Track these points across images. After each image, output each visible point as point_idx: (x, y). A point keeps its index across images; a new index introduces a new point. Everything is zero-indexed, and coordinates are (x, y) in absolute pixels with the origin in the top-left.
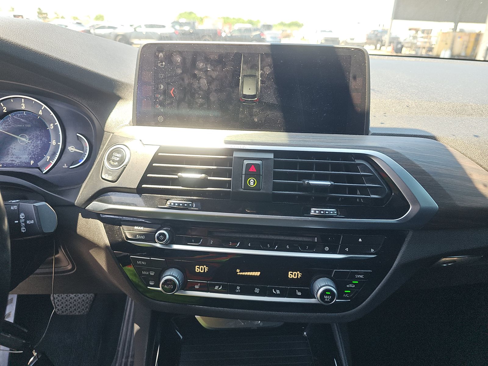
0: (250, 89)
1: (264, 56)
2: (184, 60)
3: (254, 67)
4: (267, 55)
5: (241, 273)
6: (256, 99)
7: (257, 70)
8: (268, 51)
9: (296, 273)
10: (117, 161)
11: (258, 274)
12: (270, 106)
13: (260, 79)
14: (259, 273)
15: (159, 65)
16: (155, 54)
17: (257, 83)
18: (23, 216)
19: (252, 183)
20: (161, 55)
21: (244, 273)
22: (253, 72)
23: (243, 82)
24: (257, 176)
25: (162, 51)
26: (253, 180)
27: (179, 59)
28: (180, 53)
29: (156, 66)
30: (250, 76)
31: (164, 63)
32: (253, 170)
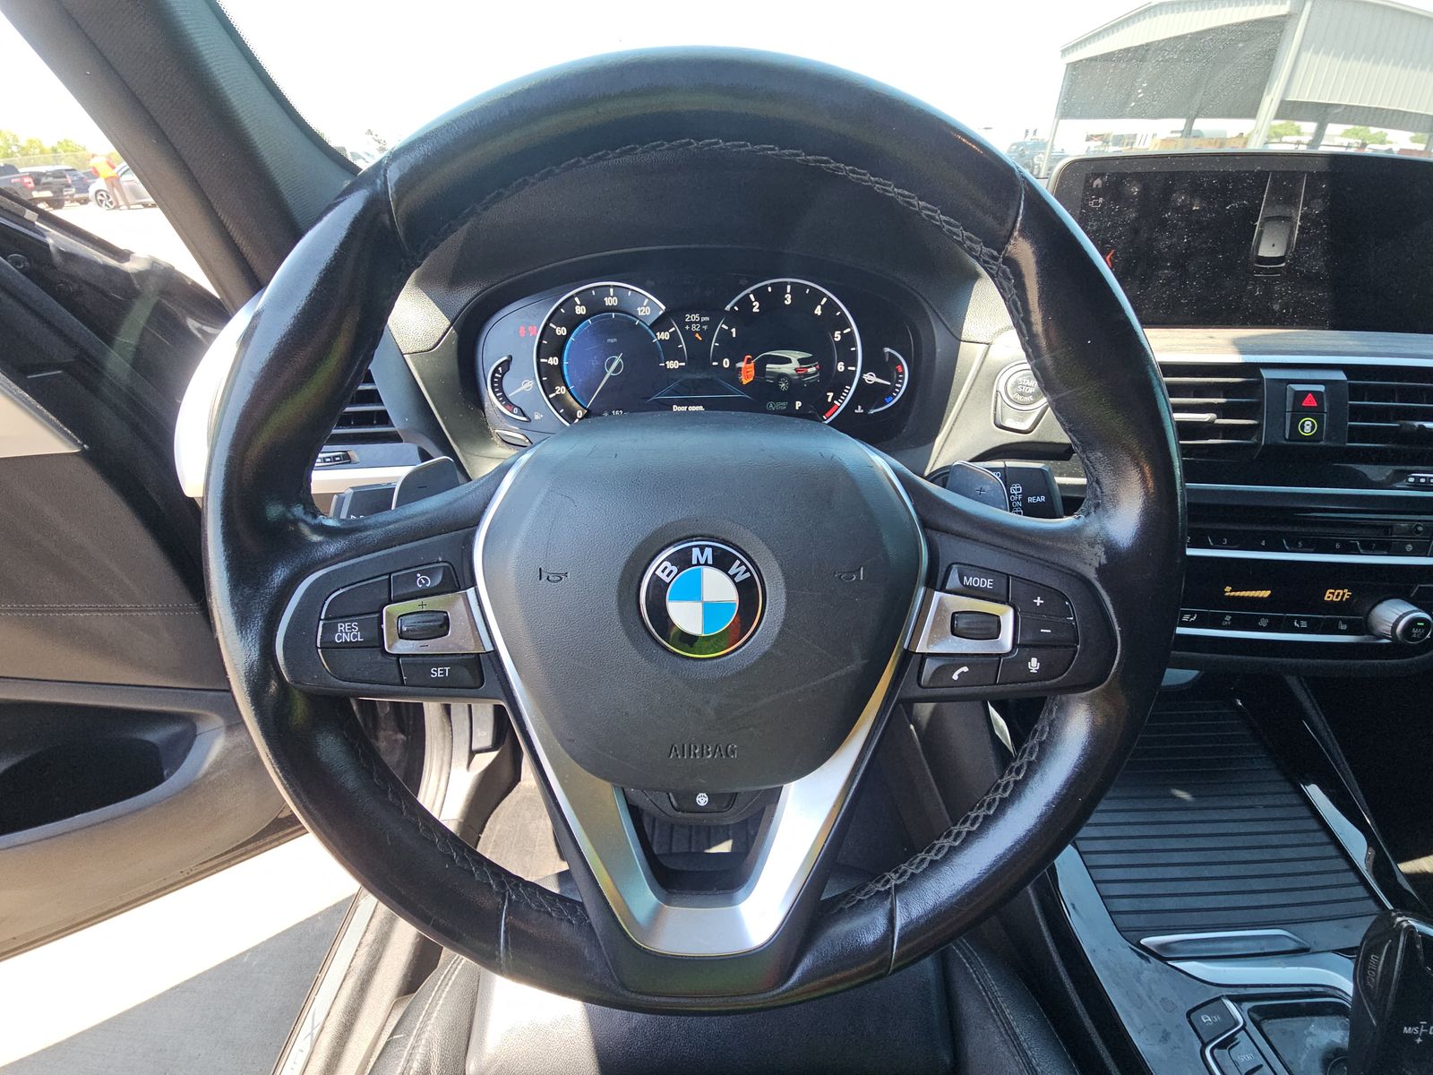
0: (1273, 245)
1: (1314, 178)
2: (1145, 190)
3: (1291, 200)
4: (1320, 176)
5: (1233, 594)
6: (1283, 265)
7: (1295, 205)
8: (1323, 167)
9: (1341, 592)
10: (1029, 395)
11: (1266, 594)
12: (1311, 280)
13: (1299, 223)
14: (1269, 592)
15: (1091, 204)
16: (1087, 181)
17: (1292, 233)
18: (1018, 490)
19: (1308, 428)
20: (1098, 182)
21: (1238, 594)
22: (1287, 212)
23: (1261, 233)
24: (1315, 413)
25: (1101, 175)
26: (1310, 423)
27: (1135, 190)
28: (1139, 177)
29: (1085, 206)
30: (1279, 218)
31: (1101, 200)
32: (1310, 402)
